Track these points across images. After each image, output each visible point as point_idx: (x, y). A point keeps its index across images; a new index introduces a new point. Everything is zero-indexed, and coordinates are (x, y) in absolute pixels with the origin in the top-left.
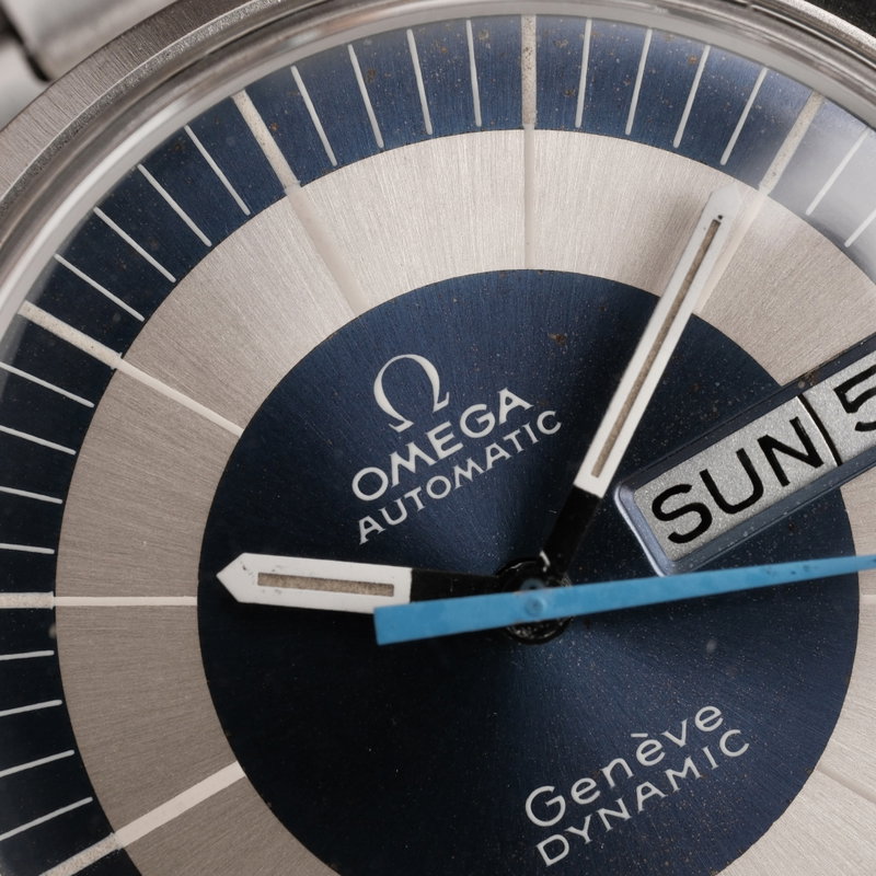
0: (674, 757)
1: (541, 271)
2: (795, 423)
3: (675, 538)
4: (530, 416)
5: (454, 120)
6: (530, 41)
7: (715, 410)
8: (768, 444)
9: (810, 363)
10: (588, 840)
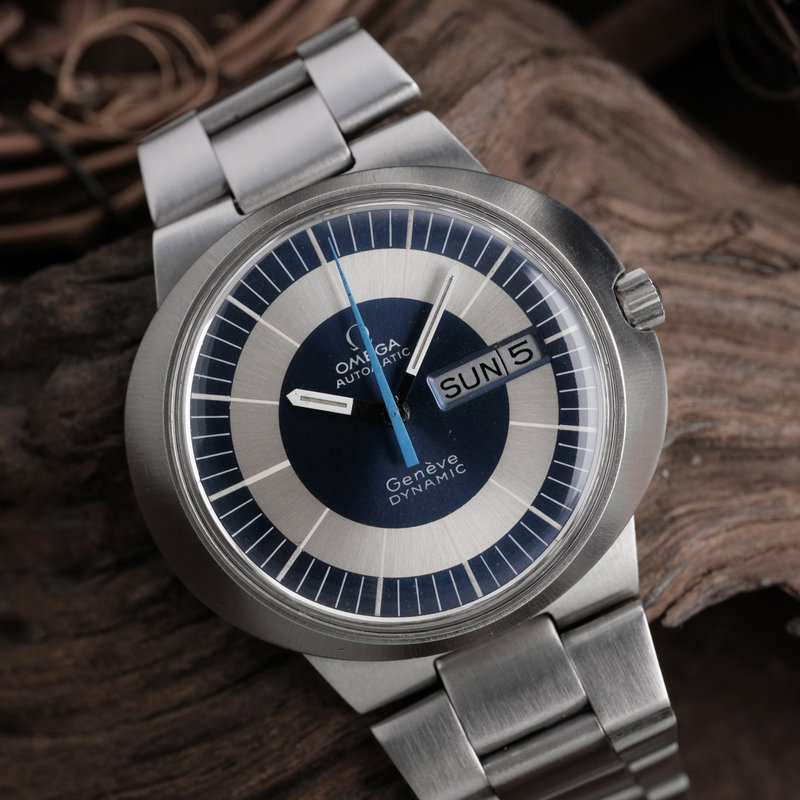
0: (439, 472)
1: (408, 299)
2: (494, 360)
3: (447, 396)
4: (400, 349)
5: (382, 244)
6: (411, 218)
7: (464, 352)
8: (483, 366)
9: (499, 339)
10: (407, 498)
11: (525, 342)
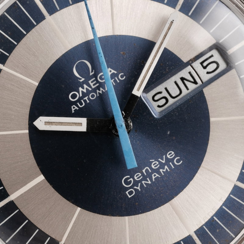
0: (162, 166)
1: (117, 35)
2: (190, 73)
3: (159, 106)
4: (117, 75)
7: (167, 70)
8: (183, 79)
9: (192, 56)
10: (140, 190)
11: (212, 56)
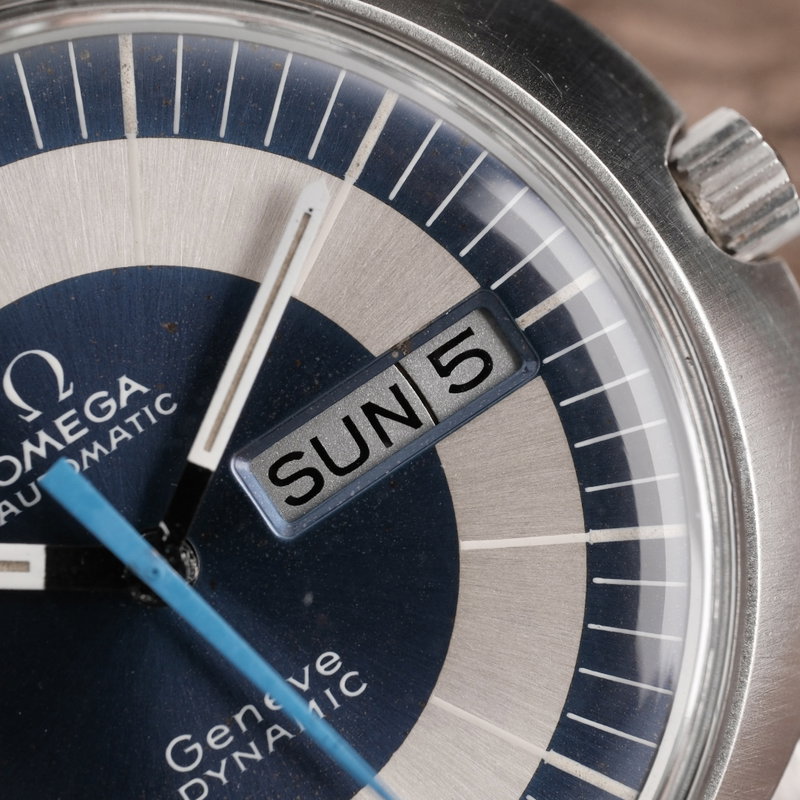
1: (150, 266)
2: (395, 389)
3: (291, 501)
4: (149, 399)
5: (62, 134)
6: (127, 58)
7: (317, 382)
8: (371, 410)
9: (400, 334)
10: (225, 781)
11: (468, 333)
